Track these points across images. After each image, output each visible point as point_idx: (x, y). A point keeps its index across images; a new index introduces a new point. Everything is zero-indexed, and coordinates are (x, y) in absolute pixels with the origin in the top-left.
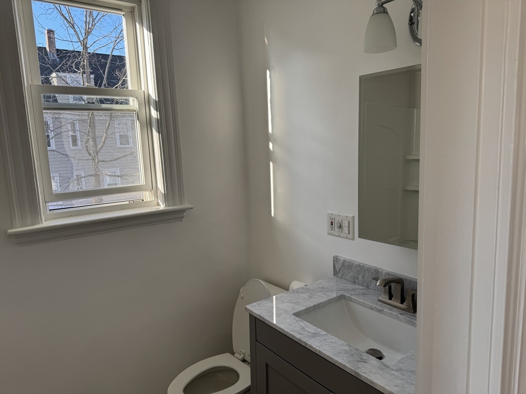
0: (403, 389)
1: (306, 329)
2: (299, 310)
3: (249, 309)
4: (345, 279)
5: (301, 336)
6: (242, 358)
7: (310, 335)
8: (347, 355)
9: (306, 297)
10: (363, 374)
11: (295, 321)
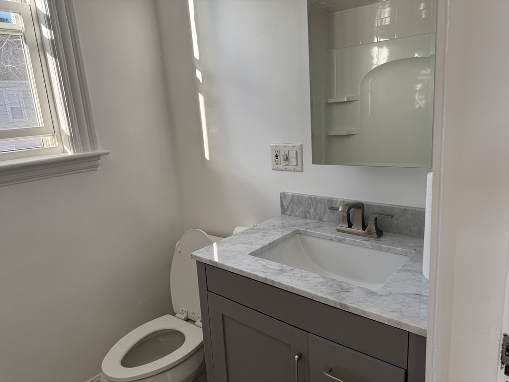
0: (402, 314)
1: (269, 266)
2: (255, 250)
3: (196, 257)
4: (295, 216)
5: (265, 274)
6: (185, 318)
7: (276, 272)
8: (324, 287)
9: (259, 236)
10: (351, 305)
11: (254, 261)
